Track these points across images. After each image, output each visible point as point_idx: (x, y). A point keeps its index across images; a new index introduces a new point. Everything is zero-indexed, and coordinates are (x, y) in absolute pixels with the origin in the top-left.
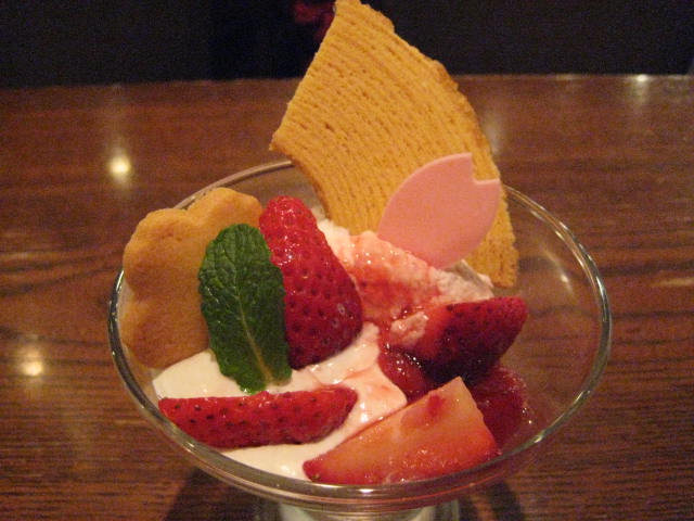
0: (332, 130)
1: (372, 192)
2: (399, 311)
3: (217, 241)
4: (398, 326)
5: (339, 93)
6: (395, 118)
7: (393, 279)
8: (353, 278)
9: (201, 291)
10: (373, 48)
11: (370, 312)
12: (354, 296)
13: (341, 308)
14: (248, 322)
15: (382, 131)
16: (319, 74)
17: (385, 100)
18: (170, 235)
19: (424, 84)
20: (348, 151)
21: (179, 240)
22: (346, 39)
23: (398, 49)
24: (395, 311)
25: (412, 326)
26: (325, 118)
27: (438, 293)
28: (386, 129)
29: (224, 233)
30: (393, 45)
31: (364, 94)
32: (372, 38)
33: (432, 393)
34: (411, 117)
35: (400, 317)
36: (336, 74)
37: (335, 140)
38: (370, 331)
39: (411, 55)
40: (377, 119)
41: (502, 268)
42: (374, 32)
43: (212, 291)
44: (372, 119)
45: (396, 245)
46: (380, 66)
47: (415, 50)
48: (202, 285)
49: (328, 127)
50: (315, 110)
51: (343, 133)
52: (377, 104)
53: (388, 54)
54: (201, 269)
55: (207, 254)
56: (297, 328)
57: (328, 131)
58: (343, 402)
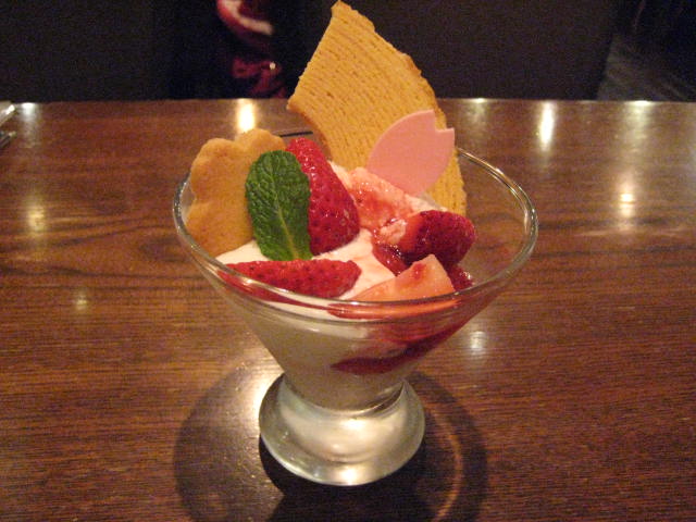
0: (332, 97)
1: (361, 143)
2: (385, 221)
3: (258, 163)
4: (384, 230)
5: (337, 71)
6: (378, 93)
7: (380, 198)
8: (353, 197)
9: (247, 196)
10: (361, 41)
11: (364, 221)
12: (354, 208)
13: (346, 213)
14: (284, 216)
15: (368, 100)
16: (323, 57)
17: (369, 78)
18: (226, 155)
19: (397, 69)
20: (344, 113)
21: (232, 159)
22: (341, 34)
23: (377, 43)
24: (382, 221)
25: (397, 230)
26: (328, 89)
27: (412, 211)
28: (371, 99)
29: (262, 157)
30: (374, 40)
31: (355, 73)
32: (359, 34)
33: (415, 263)
34: (387, 92)
35: (386, 225)
36: (335, 58)
37: (334, 104)
38: (365, 235)
39: (388, 48)
40: (364, 92)
41: (455, 204)
42: (360, 29)
43: (256, 195)
44: (361, 90)
45: (380, 176)
46: (366, 54)
47: (390, 46)
48: (247, 192)
49: (329, 94)
50: (320, 82)
51: (339, 100)
52: (363, 82)
53: (372, 47)
54: (247, 181)
55: (251, 171)
56: (315, 225)
57: (329, 98)
58: (351, 272)
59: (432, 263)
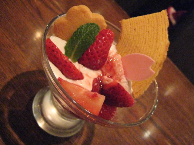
0: (135, 31)
1: (129, 50)
2: (109, 75)
3: (90, 24)
4: (106, 77)
5: (144, 26)
6: (149, 42)
7: (115, 68)
8: (107, 60)
9: (78, 29)
10: (160, 26)
11: (103, 69)
12: (104, 62)
13: (99, 61)
14: (79, 43)
15: (144, 42)
16: (144, 19)
17: (151, 37)
18: (84, 13)
19: (162, 43)
20: (133, 38)
21: (85, 16)
22: (157, 18)
23: (164, 31)
24: (108, 74)
25: (108, 80)
26: (136, 28)
27: (120, 81)
28: (145, 43)
29: (93, 24)
30: (164, 29)
31: (148, 32)
32: (162, 23)
34: (152, 46)
35: (108, 76)
36: (147, 22)
37: (133, 33)
38: (99, 73)
39: (166, 35)
40: (146, 39)
41: (137, 93)
42: (164, 23)
43: (80, 31)
44: (145, 37)
45: (123, 64)
46: (157, 30)
47: (167, 35)
49: (135, 29)
50: (136, 24)
51: (136, 34)
52: (149, 36)
53: (162, 30)
54: (82, 25)
55: (87, 24)
56: (87, 55)
57: (134, 30)
58: (79, 76)
59: (102, 98)
